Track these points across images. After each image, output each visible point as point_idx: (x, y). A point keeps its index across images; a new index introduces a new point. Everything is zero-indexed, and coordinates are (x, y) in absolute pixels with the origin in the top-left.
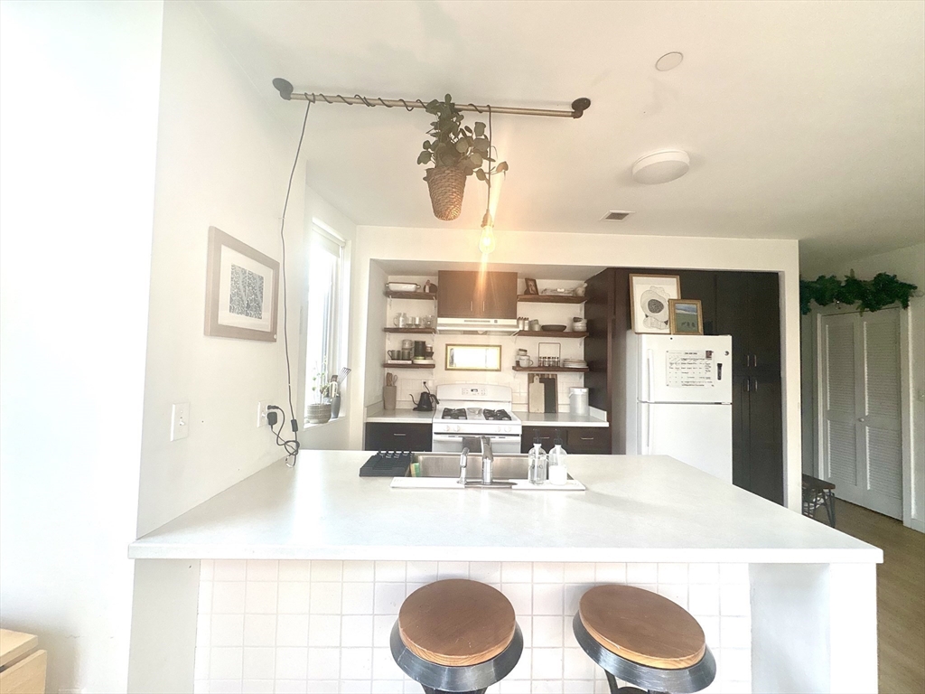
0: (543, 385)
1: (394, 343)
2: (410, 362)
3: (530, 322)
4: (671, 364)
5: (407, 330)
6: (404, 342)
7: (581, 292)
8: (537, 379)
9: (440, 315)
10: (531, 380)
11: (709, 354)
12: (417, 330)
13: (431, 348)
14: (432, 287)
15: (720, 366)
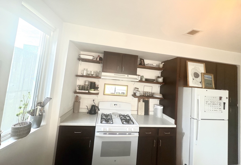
0: (144, 103)
1: (81, 82)
2: (87, 91)
3: (141, 76)
4: (207, 102)
5: (88, 76)
6: (85, 82)
7: (161, 66)
8: (141, 100)
9: (103, 71)
10: (139, 101)
11: (221, 98)
12: (92, 77)
13: (98, 85)
14: (101, 59)
15: (224, 103)
